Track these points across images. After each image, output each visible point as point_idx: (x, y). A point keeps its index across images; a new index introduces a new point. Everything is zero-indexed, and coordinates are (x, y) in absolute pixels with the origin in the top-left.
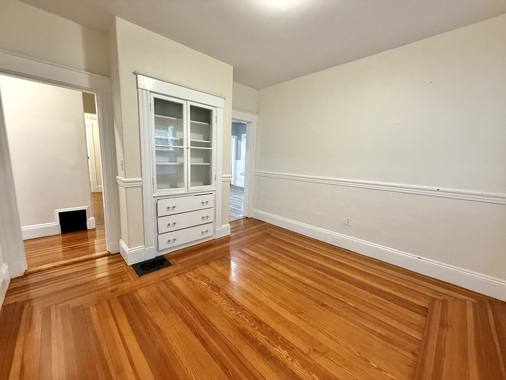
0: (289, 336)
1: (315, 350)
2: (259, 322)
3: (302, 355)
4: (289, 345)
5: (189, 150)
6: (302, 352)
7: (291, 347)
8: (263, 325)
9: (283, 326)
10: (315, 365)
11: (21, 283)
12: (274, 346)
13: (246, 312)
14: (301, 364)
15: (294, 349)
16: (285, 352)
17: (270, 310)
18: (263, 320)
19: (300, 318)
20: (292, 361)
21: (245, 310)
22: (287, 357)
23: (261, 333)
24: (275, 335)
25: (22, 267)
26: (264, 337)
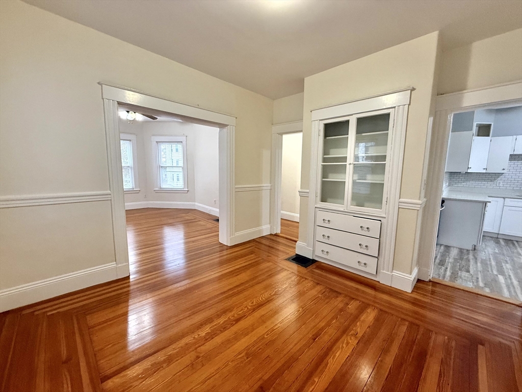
0: (218, 340)
1: (198, 357)
2: (238, 320)
3: (197, 346)
4: (209, 338)
5: (352, 166)
6: (200, 346)
7: (206, 340)
8: (234, 323)
9: (230, 336)
10: (185, 353)
11: (274, 238)
12: (211, 328)
13: (250, 312)
14: (190, 343)
15: (205, 341)
16: (204, 334)
17: (253, 328)
18: (239, 323)
19: (240, 353)
20: (194, 338)
21: (253, 311)
22: (199, 335)
23: (227, 321)
24: (222, 329)
25: (278, 230)
26: (222, 322)
